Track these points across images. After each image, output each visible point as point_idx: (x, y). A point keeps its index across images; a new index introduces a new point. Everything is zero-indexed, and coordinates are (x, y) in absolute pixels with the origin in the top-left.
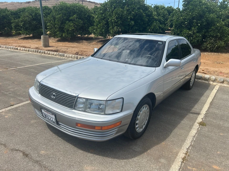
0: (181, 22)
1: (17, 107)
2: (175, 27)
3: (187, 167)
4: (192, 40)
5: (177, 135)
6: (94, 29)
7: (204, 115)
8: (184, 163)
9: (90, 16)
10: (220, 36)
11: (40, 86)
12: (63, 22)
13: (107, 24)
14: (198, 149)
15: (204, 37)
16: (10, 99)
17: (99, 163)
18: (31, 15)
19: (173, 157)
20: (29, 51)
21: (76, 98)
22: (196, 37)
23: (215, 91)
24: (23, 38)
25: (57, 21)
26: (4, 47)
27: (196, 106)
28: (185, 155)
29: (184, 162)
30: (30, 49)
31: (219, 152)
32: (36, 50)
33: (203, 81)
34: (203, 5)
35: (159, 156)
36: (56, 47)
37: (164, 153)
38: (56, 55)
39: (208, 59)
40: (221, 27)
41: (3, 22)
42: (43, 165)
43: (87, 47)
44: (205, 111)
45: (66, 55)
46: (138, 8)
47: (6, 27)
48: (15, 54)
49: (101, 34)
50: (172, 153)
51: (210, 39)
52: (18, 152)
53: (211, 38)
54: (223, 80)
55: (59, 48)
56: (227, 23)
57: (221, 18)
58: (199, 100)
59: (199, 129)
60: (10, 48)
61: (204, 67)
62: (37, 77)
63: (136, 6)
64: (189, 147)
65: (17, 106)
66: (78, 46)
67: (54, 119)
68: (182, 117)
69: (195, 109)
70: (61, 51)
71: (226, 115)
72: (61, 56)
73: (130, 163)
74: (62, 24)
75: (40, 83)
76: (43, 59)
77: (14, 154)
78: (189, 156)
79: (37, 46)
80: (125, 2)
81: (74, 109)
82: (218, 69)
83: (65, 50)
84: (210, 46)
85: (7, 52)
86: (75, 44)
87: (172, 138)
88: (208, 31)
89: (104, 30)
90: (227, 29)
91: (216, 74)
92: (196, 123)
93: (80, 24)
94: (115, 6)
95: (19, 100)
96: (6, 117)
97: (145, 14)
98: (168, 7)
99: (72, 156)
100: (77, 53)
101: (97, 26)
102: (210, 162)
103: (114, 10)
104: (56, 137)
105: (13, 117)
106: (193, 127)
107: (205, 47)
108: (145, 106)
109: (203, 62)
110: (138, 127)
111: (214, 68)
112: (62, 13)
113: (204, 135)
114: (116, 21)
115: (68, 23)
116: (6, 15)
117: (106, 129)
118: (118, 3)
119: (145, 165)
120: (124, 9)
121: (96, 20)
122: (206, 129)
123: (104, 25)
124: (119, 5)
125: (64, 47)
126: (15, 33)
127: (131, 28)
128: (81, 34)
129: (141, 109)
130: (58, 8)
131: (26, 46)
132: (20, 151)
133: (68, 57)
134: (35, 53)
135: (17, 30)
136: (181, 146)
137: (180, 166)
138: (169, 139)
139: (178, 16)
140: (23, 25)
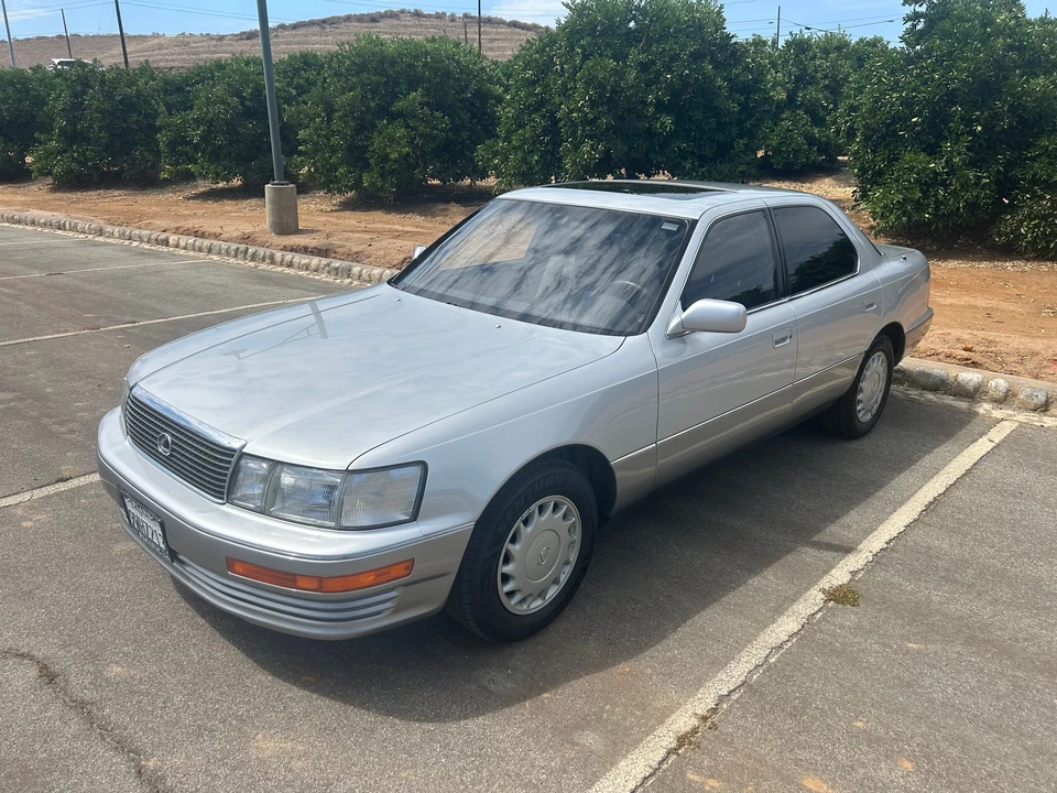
0: (893, 118)
1: (79, 487)
2: (867, 138)
3: (683, 773)
4: (942, 203)
5: (701, 636)
6: (495, 154)
7: (870, 557)
8: (678, 754)
9: (483, 96)
11: (130, 406)
12: (364, 126)
13: (553, 128)
14: (768, 703)
15: (1005, 185)
16: (66, 452)
17: (320, 730)
18: (238, 94)
19: (640, 727)
20: (210, 250)
21: (233, 456)
22: (964, 186)
23: (981, 447)
24: (204, 193)
25: (341, 118)
26: (116, 234)
27: (854, 512)
28: (696, 723)
29: (680, 751)
30: (215, 242)
31: (859, 724)
32: (238, 249)
33: (949, 400)
34: (999, 33)
35: (585, 718)
36: (324, 235)
37: (607, 707)
38: (315, 270)
39: (1015, 291)
41: (125, 126)
42: (98, 719)
44: (887, 538)
45: (356, 269)
46: (692, 55)
47: (136, 144)
48: (151, 263)
49: (523, 175)
50: (644, 710)
51: (1034, 195)
52: (25, 662)
53: (1040, 192)
54: (1043, 399)
55: (335, 241)
59: (819, 615)
60: (141, 239)
61: (975, 332)
62: (133, 367)
63: (683, 47)
64: (730, 692)
65: (82, 481)
66: (422, 227)
67: (161, 540)
68: (763, 558)
69: (842, 526)
70: (341, 250)
71: (978, 563)
72: (337, 274)
73: (446, 738)
74: (358, 131)
75: (130, 391)
76: (258, 287)
77: (7, 668)
78: (713, 727)
79: (248, 228)
80: (636, 30)
81: (230, 501)
82: (1044, 341)
83: (360, 248)
84: (1033, 233)
85: (122, 254)
86: (412, 222)
87: (675, 647)
88: (1021, 160)
89: (536, 157)
91: (1030, 365)
92: (814, 592)
93: (437, 129)
94: (585, 50)
96: (24, 524)
97: (724, 80)
98: (861, 40)
99: (221, 694)
101: (507, 139)
102: (797, 762)
103: (580, 69)
104: (190, 614)
105: (53, 524)
106: (795, 607)
107: (1007, 235)
108: (551, 500)
109: (985, 309)
110: (519, 591)
111: (1028, 340)
112: (363, 85)
113: (830, 643)
114: (591, 116)
115: (386, 126)
116: (139, 94)
117: (341, 589)
118: (602, 34)
119: (505, 751)
120: (624, 62)
121: (505, 113)
122: (849, 616)
123: (538, 136)
124: (608, 45)
125: (359, 235)
126: (171, 173)
127: (657, 148)
128: (439, 173)
129: (525, 515)
130: (348, 62)
131: (203, 229)
132: (32, 658)
133: (364, 281)
134: (232, 260)
135: (177, 160)
136: (699, 683)
137: (655, 765)
138: (658, 652)
139: (878, 90)
140: (201, 137)
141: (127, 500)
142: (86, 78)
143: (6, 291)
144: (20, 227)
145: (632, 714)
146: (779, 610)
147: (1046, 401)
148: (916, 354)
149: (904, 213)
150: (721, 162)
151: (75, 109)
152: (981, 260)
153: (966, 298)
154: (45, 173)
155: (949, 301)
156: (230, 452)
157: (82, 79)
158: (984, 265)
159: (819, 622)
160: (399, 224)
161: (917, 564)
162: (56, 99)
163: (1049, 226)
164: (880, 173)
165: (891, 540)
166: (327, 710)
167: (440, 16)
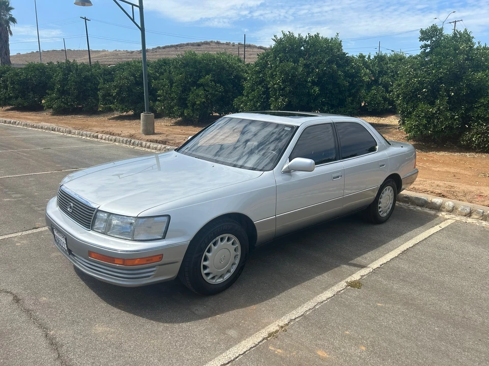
0: (415, 89)
1: (41, 232)
2: (404, 98)
3: (268, 346)
4: (436, 126)
5: (289, 297)
6: (242, 102)
7: (371, 270)
8: (267, 340)
9: (238, 78)
12: (186, 89)
13: (266, 92)
14: (310, 323)
15: (466, 119)
17: (122, 324)
18: (134, 75)
19: (254, 329)
20: (115, 141)
21: (94, 211)
22: (446, 119)
23: (436, 229)
24: (117, 117)
25: (176, 86)
26: (76, 133)
28: (278, 329)
30: (118, 137)
31: (348, 332)
32: (127, 140)
33: (427, 210)
34: (461, 53)
35: (232, 325)
36: (165, 135)
37: (242, 321)
38: (159, 150)
39: (469, 166)
41: (85, 88)
42: (34, 316)
44: (381, 264)
46: (327, 61)
47: (89, 96)
48: (89, 145)
50: (257, 323)
51: (479, 124)
52: (8, 294)
53: (481, 122)
54: (468, 211)
55: (169, 138)
58: (384, 244)
59: (342, 291)
60: (86, 135)
61: (445, 183)
63: (323, 58)
64: (296, 318)
65: (43, 229)
68: (324, 269)
69: (363, 258)
70: (171, 142)
71: (418, 274)
73: (173, 329)
74: (183, 92)
78: (285, 330)
79: (133, 132)
80: (304, 51)
81: (92, 229)
82: (477, 187)
83: (180, 141)
84: (478, 140)
85: (77, 141)
87: (277, 301)
88: (472, 109)
89: (259, 104)
91: (468, 197)
92: (343, 282)
93: (218, 91)
94: (281, 58)
96: (17, 244)
97: (342, 72)
99: (85, 309)
101: (247, 96)
102: (317, 345)
103: (279, 66)
105: (28, 245)
106: (333, 288)
107: (466, 141)
108: (227, 236)
109: (453, 173)
110: (211, 273)
111: (469, 186)
112: (186, 72)
113: (344, 302)
114: (282, 86)
115: (195, 90)
116: (92, 75)
117: (132, 265)
118: (289, 52)
119: (196, 335)
120: (298, 64)
121: (247, 85)
122: (356, 292)
123: (260, 95)
124: (291, 57)
126: (103, 108)
127: (312, 101)
128: (218, 110)
129: (214, 241)
130: (180, 62)
131: (114, 132)
132: (11, 293)
134: (124, 145)
135: (106, 103)
136: (284, 314)
137: (256, 343)
138: (270, 302)
139: (409, 77)
140: (117, 93)
141: (54, 230)
142: (70, 68)
143: (25, 154)
144: (36, 129)
145: (252, 324)
146: (326, 289)
147: (470, 212)
148: (418, 191)
149: (419, 130)
150: (341, 107)
151: (64, 81)
152: (455, 152)
153: (446, 168)
154: (49, 107)
155: (438, 169)
156: (93, 209)
157: (69, 68)
158: (456, 154)
159: (342, 294)
161: (391, 274)
162: (56, 76)
163: (486, 138)
164: (410, 113)
165: (382, 264)
166: (126, 316)
167: (228, 44)
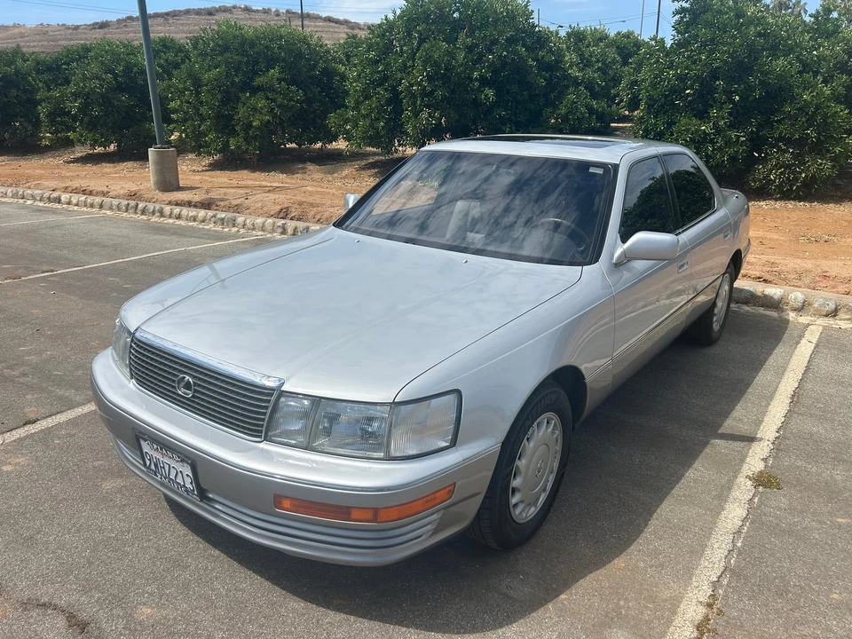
0: (670, 90)
1: (49, 430)
2: (649, 106)
4: (711, 157)
5: (670, 527)
6: (347, 121)
7: (771, 445)
9: (329, 73)
10: (818, 138)
11: (134, 349)
12: (230, 98)
13: (395, 99)
14: (753, 585)
15: (757, 142)
16: (25, 395)
18: (111, 71)
19: (659, 619)
20: (101, 206)
21: (271, 395)
22: (728, 143)
23: (805, 349)
24: (81, 157)
25: (208, 91)
26: (10, 194)
27: (738, 407)
28: (704, 611)
30: (106, 199)
32: (128, 204)
33: (761, 310)
34: (749, 23)
35: (606, 616)
36: (204, 191)
37: (622, 603)
38: (203, 221)
39: (773, 224)
40: (818, 107)
41: (6, 100)
43: (320, 189)
45: (240, 219)
46: (508, 40)
47: (17, 116)
48: (51, 218)
49: (371, 138)
50: (654, 602)
52: (49, 612)
53: (783, 147)
54: (833, 307)
55: (213, 195)
56: (841, 90)
57: (816, 73)
58: (748, 385)
59: (756, 500)
60: (33, 197)
61: (759, 257)
62: (125, 310)
63: (501, 33)
64: (719, 577)
65: (50, 422)
66: (286, 183)
67: (188, 481)
68: (689, 454)
69: (735, 419)
70: (222, 203)
72: (223, 224)
74: (224, 102)
75: (132, 335)
76: (156, 237)
77: (32, 620)
78: (720, 612)
79: (134, 188)
80: (460, 19)
81: (266, 438)
82: (813, 261)
83: (239, 201)
84: (780, 179)
85: (22, 211)
86: (276, 179)
87: (652, 540)
88: (769, 124)
89: (382, 124)
90: (842, 111)
91: (807, 281)
92: (742, 479)
93: (294, 101)
94: (421, 34)
95: (60, 398)
96: (5, 468)
97: (533, 60)
98: (619, 33)
99: (261, 626)
100: (284, 213)
101: (356, 108)
103: (418, 50)
104: (201, 546)
105: (33, 467)
106: (733, 494)
107: (760, 180)
108: (546, 417)
110: (521, 501)
111: (799, 261)
112: (227, 63)
113: (777, 524)
114: (429, 89)
115: (249, 98)
116: (18, 72)
117: (396, 517)
118: (435, 21)
121: (354, 87)
122: (780, 500)
123: (383, 107)
124: (439, 31)
125: (233, 190)
126: (51, 140)
127: (482, 116)
128: (296, 139)
129: (530, 433)
130: (212, 44)
131: (90, 188)
132: (55, 608)
133: (249, 229)
134: (124, 214)
135: (57, 128)
136: (689, 572)
138: (642, 545)
139: (657, 68)
140: (79, 108)
141: (142, 442)
145: (646, 607)
146: (722, 498)
147: (836, 308)
156: (269, 391)
159: (759, 507)
160: (264, 180)
161: (808, 448)
163: (792, 173)
165: (779, 430)
167: (267, 11)
